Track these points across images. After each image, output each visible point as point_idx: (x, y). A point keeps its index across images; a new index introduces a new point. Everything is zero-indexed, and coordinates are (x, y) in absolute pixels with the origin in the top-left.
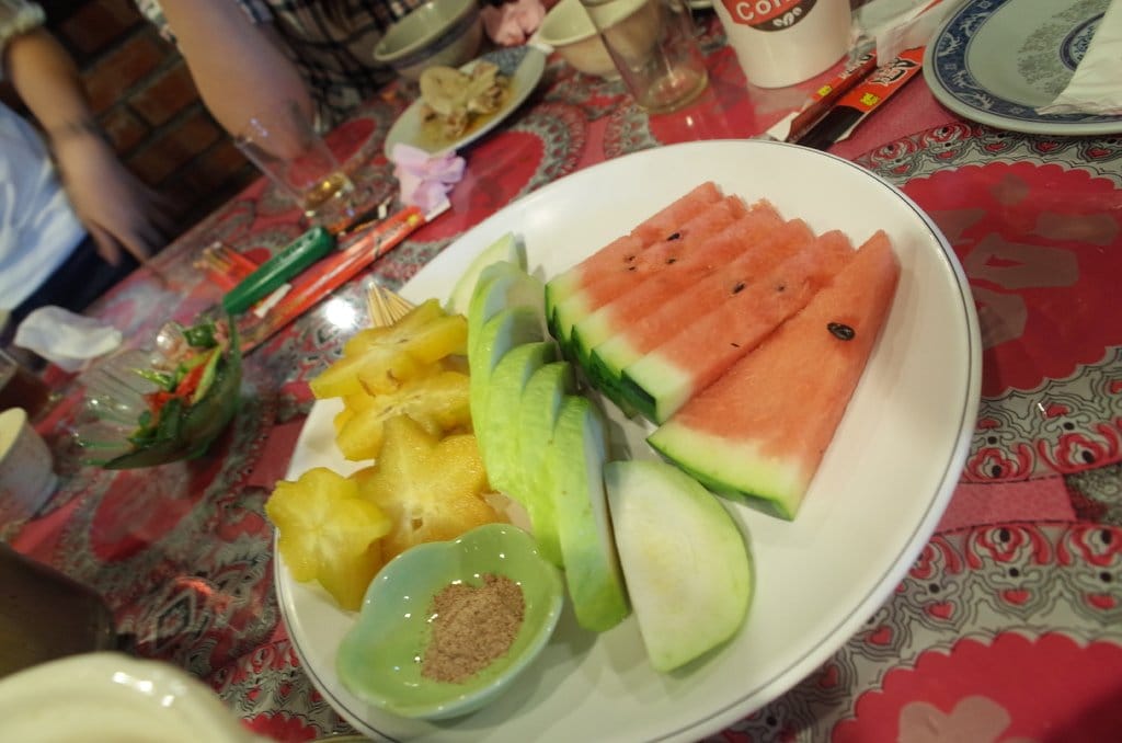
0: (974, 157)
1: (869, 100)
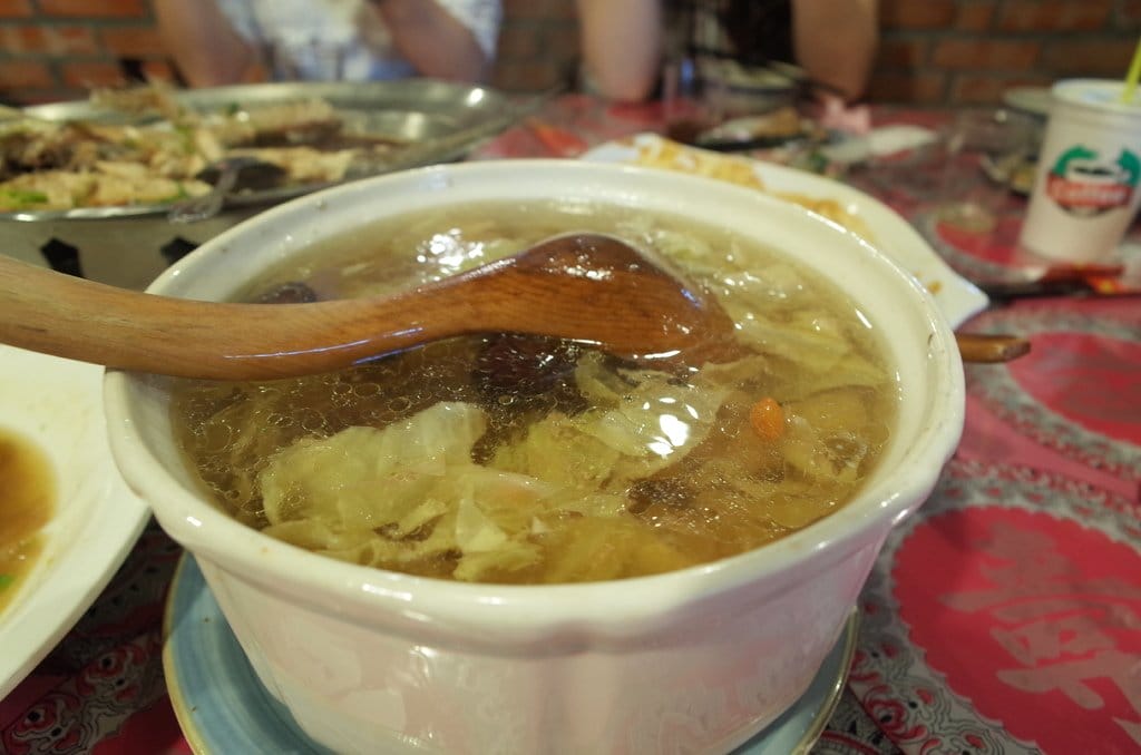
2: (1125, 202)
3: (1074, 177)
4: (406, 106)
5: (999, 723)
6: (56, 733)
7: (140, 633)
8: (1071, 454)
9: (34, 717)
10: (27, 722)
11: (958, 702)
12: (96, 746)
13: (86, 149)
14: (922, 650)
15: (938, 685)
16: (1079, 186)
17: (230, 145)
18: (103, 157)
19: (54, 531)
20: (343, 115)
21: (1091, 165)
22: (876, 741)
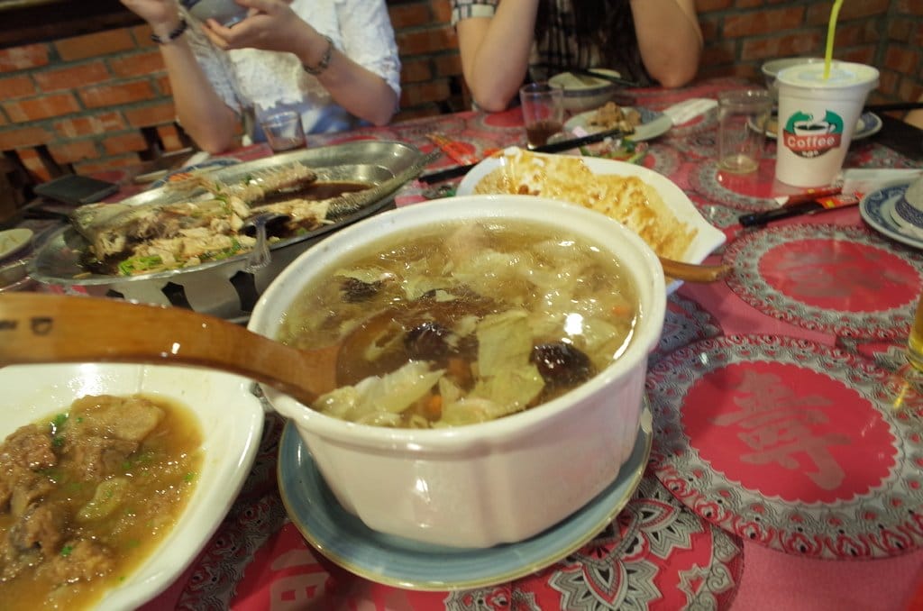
0: (865, 241)
1: (830, 204)
2: (837, 144)
3: (799, 133)
4: (354, 160)
5: (739, 483)
6: (234, 549)
7: (262, 496)
8: (796, 323)
9: (220, 543)
10: (217, 545)
11: (716, 475)
12: (256, 553)
13: (172, 224)
14: (697, 451)
15: (705, 467)
16: (805, 138)
17: (253, 204)
18: (182, 226)
19: (207, 448)
20: (316, 171)
21: (809, 124)
22: (670, 501)
